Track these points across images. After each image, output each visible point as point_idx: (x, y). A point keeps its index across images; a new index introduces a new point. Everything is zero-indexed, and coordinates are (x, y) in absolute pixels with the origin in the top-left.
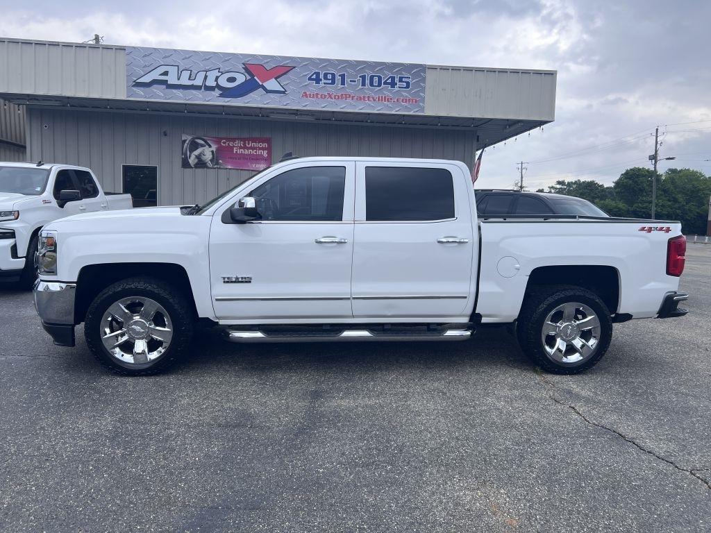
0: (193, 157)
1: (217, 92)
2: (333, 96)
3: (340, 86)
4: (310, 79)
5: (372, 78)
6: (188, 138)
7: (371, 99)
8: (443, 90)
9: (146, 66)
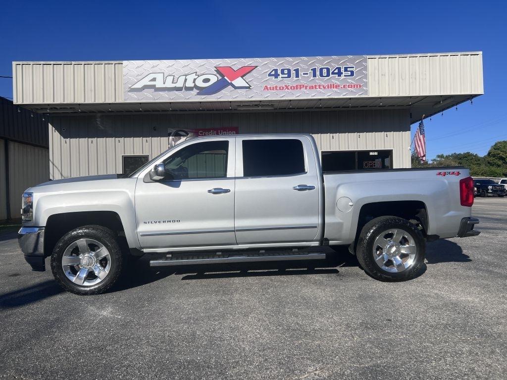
1: (195, 91)
2: (289, 87)
3: (295, 79)
4: (270, 75)
5: (321, 70)
6: (173, 131)
7: (322, 87)
8: (382, 75)
9: (138, 75)
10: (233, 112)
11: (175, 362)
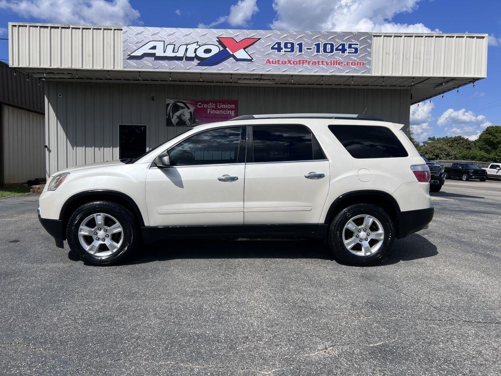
0: (175, 117)
1: (196, 62)
2: (292, 62)
3: (298, 53)
4: (272, 48)
5: (325, 45)
6: (171, 102)
7: (325, 63)
8: (386, 54)
9: (138, 42)
10: (233, 84)
11: (185, 336)
